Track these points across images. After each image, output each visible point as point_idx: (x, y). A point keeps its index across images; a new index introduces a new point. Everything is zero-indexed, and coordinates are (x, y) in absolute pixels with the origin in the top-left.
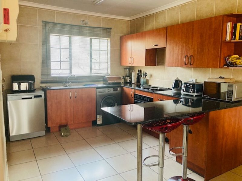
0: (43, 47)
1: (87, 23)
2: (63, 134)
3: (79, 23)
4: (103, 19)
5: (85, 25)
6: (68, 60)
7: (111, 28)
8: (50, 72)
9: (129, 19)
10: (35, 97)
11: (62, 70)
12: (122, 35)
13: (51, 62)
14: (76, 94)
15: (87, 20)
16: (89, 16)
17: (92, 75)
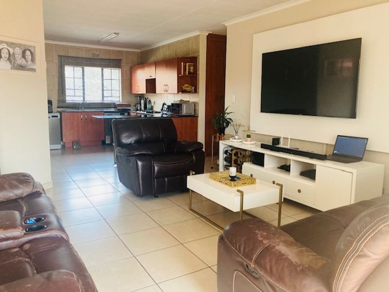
0: (59, 78)
1: (98, 55)
2: (75, 147)
3: (91, 56)
4: (113, 51)
5: (96, 57)
6: (82, 88)
7: (121, 60)
8: (65, 98)
9: (139, 51)
10: (53, 116)
11: (76, 97)
12: (132, 65)
13: (66, 90)
14: (86, 116)
15: (98, 53)
16: (100, 50)
17: (105, 102)
